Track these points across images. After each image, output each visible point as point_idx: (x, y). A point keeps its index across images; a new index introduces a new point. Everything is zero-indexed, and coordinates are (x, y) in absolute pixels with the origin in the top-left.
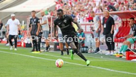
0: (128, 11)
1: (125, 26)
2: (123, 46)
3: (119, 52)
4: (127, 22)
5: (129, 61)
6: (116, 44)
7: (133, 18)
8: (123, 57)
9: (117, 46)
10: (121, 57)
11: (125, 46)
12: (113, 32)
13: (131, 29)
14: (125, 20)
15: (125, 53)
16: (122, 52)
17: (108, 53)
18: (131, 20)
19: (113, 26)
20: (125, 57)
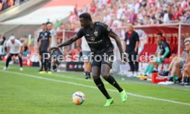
0: (155, 25)
1: (151, 42)
2: (149, 66)
3: (144, 74)
4: (154, 38)
5: (155, 85)
6: (140, 64)
7: (161, 34)
8: (149, 79)
9: (142, 66)
10: (146, 79)
11: (151, 66)
12: (137, 49)
13: (158, 47)
14: (151, 36)
15: (151, 75)
16: (147, 74)
17: (130, 74)
18: (158, 36)
19: (137, 42)
20: (151, 80)
